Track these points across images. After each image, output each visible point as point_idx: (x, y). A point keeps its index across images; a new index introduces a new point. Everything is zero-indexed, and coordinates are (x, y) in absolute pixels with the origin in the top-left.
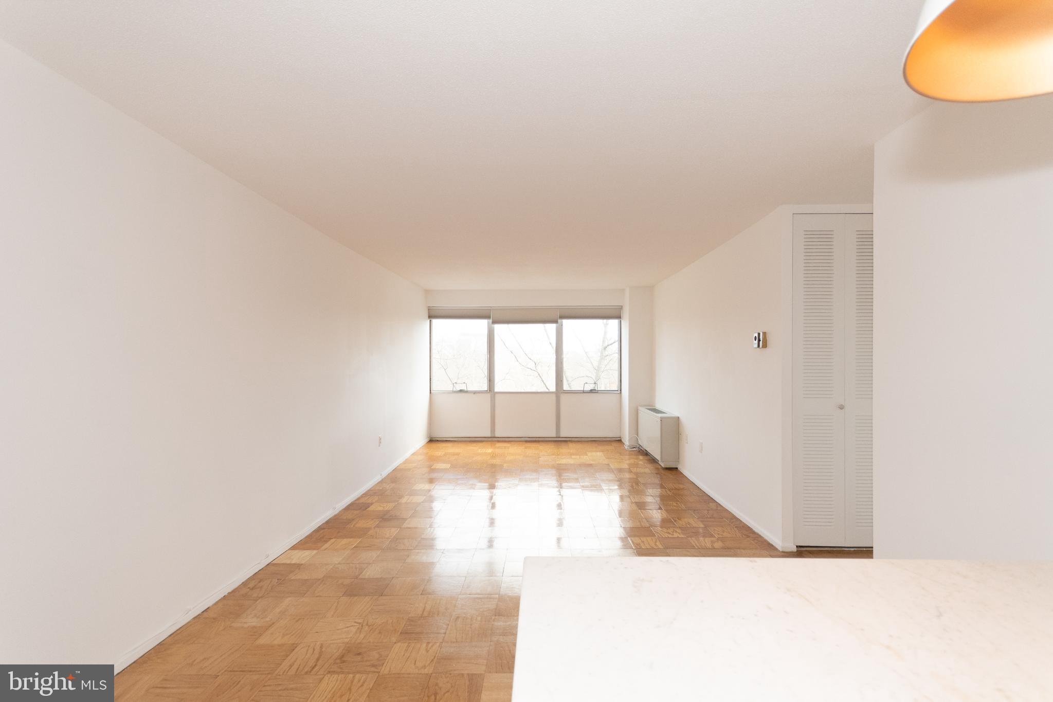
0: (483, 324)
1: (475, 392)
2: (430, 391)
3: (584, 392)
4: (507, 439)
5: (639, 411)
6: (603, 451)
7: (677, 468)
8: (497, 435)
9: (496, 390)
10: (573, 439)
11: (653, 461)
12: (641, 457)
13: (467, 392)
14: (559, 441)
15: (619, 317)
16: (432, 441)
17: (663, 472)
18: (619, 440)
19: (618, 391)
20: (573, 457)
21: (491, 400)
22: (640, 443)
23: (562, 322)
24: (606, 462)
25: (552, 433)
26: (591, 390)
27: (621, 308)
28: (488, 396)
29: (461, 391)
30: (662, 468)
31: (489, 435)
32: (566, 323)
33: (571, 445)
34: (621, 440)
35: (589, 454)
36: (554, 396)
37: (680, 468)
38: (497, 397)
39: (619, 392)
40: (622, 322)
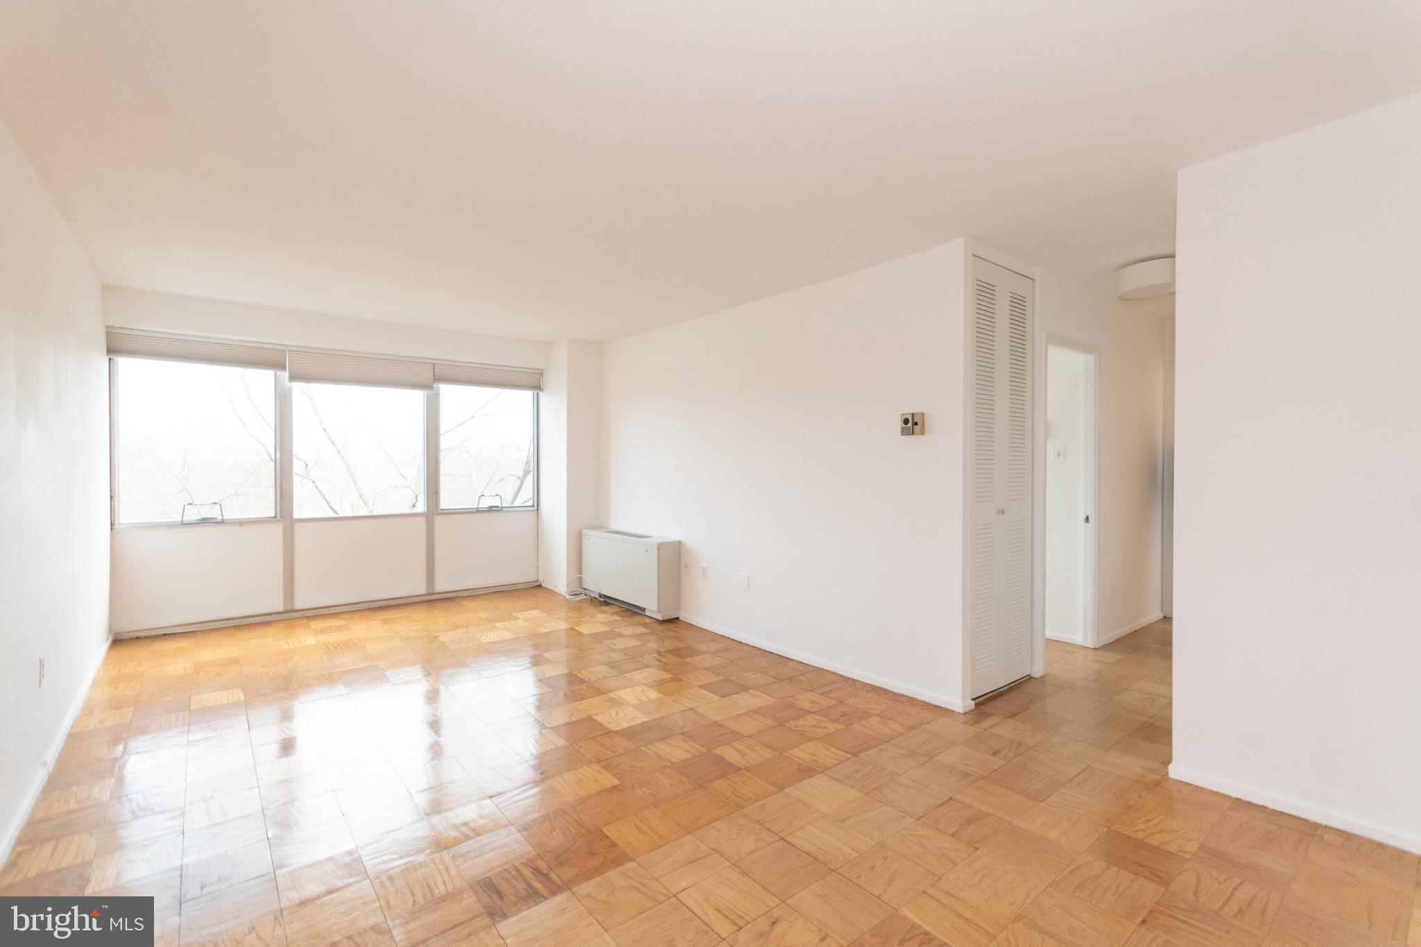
0: (264, 379)
1: (242, 523)
2: (112, 525)
3: (478, 511)
4: (325, 612)
5: (585, 539)
6: (536, 608)
7: (678, 618)
8: (298, 605)
9: (297, 514)
10: (461, 594)
11: (632, 611)
13: (222, 522)
14: (433, 600)
15: (537, 387)
16: (119, 641)
17: (659, 627)
18: (537, 586)
19: (533, 506)
21: (285, 537)
22: (588, 585)
23: (438, 388)
25: (420, 589)
26: (490, 507)
27: (542, 373)
28: (278, 529)
29: (204, 521)
30: (658, 621)
31: (280, 608)
32: (445, 390)
34: (540, 585)
36: (422, 520)
37: (684, 616)
38: (298, 526)
39: (536, 508)
40: (541, 394)
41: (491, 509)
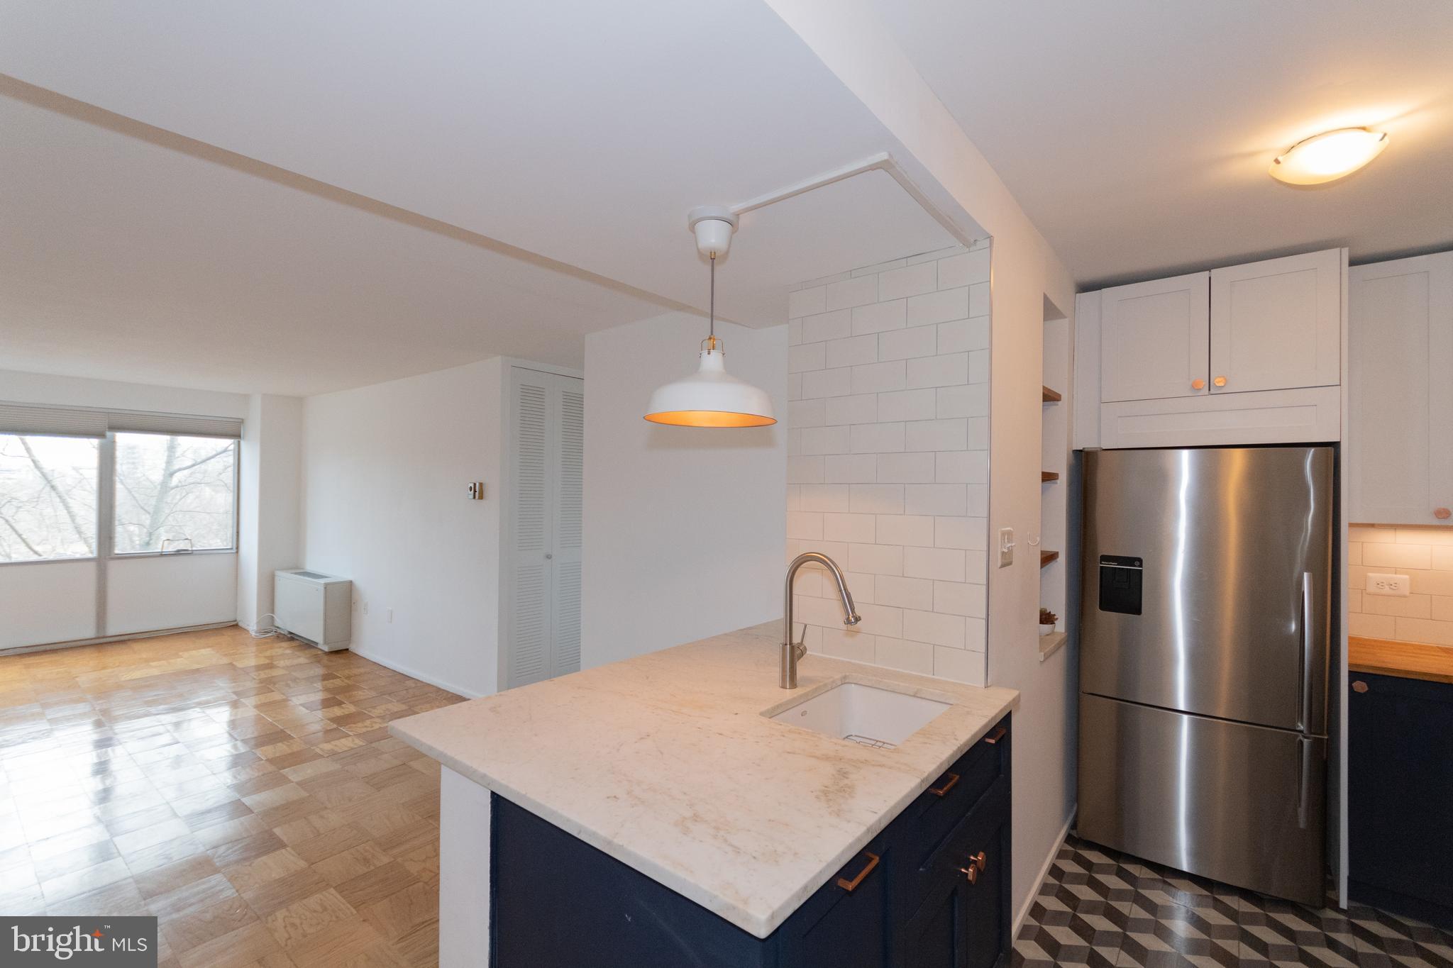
3: (162, 555)
5: (276, 578)
6: (209, 647)
7: (348, 649)
10: (137, 636)
11: (308, 645)
12: (285, 644)
14: (102, 643)
15: (237, 435)
17: (327, 658)
18: (233, 626)
19: (232, 549)
20: (153, 664)
22: (278, 623)
23: (114, 437)
24: (225, 661)
25: (89, 632)
26: (178, 551)
27: (241, 422)
30: (326, 652)
32: (123, 440)
33: (137, 646)
34: (237, 625)
35: (186, 655)
36: (92, 567)
37: (353, 648)
39: (234, 551)
40: (242, 443)
41: (178, 553)
